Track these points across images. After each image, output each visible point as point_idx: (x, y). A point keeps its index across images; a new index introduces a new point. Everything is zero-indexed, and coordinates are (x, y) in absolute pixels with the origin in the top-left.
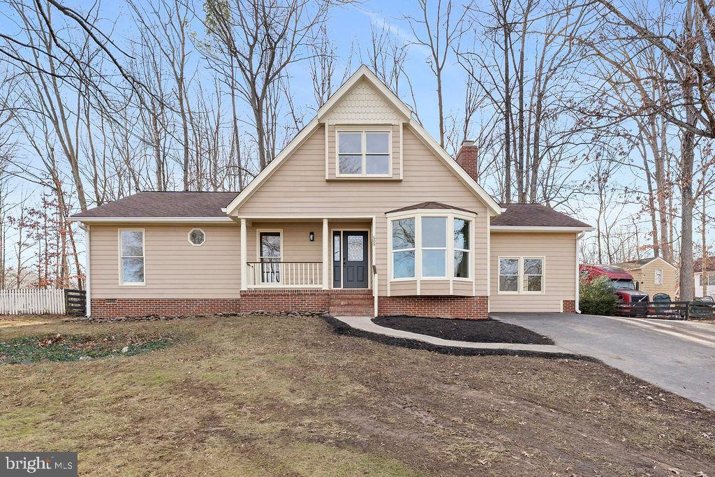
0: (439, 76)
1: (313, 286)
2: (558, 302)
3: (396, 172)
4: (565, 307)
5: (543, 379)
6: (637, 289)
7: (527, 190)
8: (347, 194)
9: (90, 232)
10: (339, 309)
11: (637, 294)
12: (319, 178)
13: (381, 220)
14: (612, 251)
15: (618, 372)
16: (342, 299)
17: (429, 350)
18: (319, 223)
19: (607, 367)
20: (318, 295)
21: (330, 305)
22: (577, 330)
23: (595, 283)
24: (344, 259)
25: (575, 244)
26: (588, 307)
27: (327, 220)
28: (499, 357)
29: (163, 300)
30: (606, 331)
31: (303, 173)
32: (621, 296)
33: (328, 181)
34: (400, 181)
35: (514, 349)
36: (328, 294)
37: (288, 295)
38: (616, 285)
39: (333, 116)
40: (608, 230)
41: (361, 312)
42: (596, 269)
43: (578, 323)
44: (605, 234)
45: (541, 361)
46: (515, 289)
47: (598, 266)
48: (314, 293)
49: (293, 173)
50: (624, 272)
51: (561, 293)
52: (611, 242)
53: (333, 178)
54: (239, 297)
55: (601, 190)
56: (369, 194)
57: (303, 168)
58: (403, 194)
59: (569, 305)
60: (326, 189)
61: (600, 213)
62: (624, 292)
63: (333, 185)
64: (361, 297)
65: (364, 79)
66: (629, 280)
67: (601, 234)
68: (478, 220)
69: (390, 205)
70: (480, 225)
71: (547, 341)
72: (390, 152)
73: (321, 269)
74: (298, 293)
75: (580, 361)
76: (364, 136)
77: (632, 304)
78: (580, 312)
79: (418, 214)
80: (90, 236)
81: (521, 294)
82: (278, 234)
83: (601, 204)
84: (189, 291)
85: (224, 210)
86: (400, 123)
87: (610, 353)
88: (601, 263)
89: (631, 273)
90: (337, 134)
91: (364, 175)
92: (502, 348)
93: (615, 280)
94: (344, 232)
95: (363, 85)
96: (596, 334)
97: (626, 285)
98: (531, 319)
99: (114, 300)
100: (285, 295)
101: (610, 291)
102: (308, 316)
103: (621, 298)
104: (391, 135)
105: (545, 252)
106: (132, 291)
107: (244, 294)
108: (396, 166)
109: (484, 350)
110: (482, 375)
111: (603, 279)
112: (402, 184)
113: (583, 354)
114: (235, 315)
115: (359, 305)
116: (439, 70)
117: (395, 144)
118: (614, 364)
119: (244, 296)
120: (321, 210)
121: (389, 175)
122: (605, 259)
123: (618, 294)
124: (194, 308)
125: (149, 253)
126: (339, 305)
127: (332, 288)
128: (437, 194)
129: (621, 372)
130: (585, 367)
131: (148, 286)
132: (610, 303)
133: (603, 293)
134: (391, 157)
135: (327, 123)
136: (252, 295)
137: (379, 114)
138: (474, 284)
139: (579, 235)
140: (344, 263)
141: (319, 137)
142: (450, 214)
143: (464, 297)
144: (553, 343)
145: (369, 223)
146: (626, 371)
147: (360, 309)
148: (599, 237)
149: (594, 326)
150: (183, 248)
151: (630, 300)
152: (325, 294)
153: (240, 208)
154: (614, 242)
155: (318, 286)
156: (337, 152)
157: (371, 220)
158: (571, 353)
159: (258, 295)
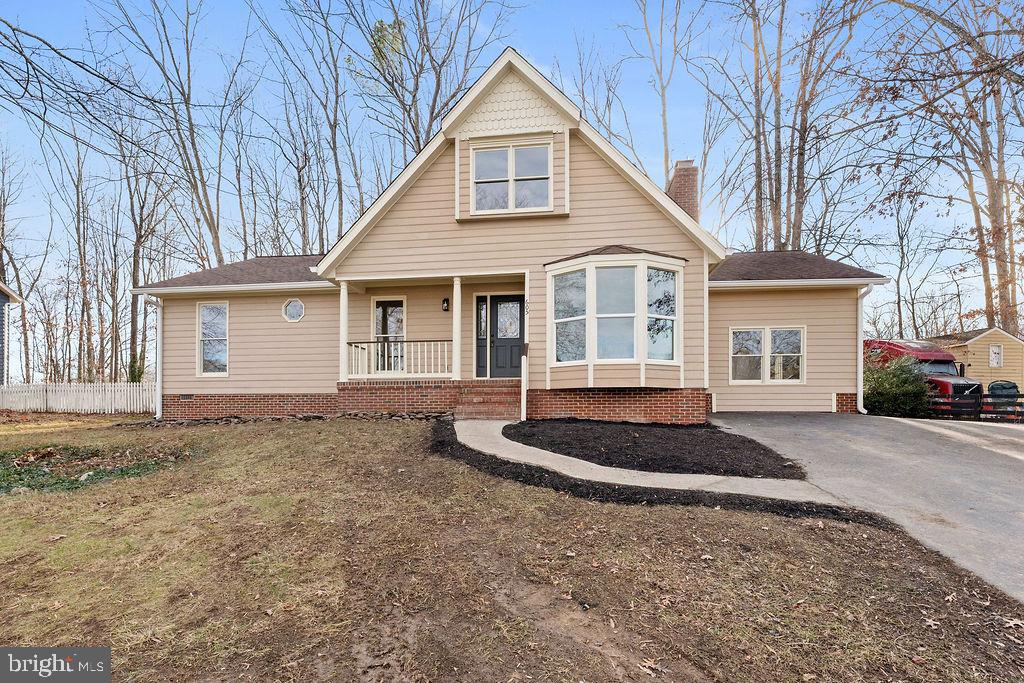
0: (663, 96)
1: (440, 375)
2: (828, 396)
3: (559, 202)
4: (840, 403)
5: (754, 578)
6: (962, 374)
7: (788, 239)
8: (488, 240)
9: (163, 309)
10: (470, 409)
11: (962, 381)
12: (446, 220)
13: (537, 276)
14: (919, 322)
15: (940, 561)
16: (478, 394)
17: (557, 489)
18: (445, 285)
19: (914, 543)
20: (445, 388)
21: (457, 403)
22: (854, 447)
23: (893, 365)
24: (492, 336)
25: (857, 305)
26: (881, 403)
27: (458, 279)
28: (681, 510)
29: (250, 395)
30: (912, 450)
31: (425, 213)
32: (935, 384)
33: (461, 222)
34: (566, 216)
35: (717, 490)
36: (458, 387)
37: (403, 389)
38: (926, 369)
39: (466, 127)
40: (913, 293)
41: (500, 414)
42: (895, 345)
43: (858, 434)
44: (908, 298)
45: (766, 522)
46: (758, 377)
47: (896, 340)
48: (439, 385)
49: (410, 214)
50: (939, 351)
51: (833, 382)
52: (917, 311)
53: (466, 216)
54: (337, 391)
55: (902, 238)
56: (520, 238)
57: (425, 206)
58: (571, 236)
59: (846, 401)
60: (458, 234)
61: (901, 270)
62: (940, 379)
63: (467, 227)
64: (505, 390)
65: (510, 68)
66: (949, 362)
67: (902, 299)
68: (690, 270)
69: (550, 252)
70: (691, 278)
71: (794, 472)
72: (550, 174)
73: (450, 351)
74: (417, 386)
75: (850, 527)
76: (511, 153)
77: (953, 397)
78: (865, 412)
79: (591, 264)
80: (163, 313)
81: (766, 384)
82: (399, 304)
83: (902, 258)
84: (282, 384)
85: (313, 269)
86: (565, 129)
87: (920, 504)
88: (902, 337)
89: (951, 352)
90: (472, 153)
91: (512, 209)
92: (695, 488)
93: (926, 361)
94: (491, 297)
95: (511, 78)
96: (891, 455)
97: (943, 368)
98: (777, 424)
99: (190, 396)
100: (398, 389)
101: (918, 379)
102: (420, 419)
103: (935, 388)
104: (551, 148)
105: (804, 321)
106: (212, 384)
107: (342, 388)
108: (560, 194)
109: (657, 491)
110: (618, 562)
111: (906, 361)
112: (571, 221)
113: (860, 504)
114: (320, 418)
115: (500, 403)
116: (663, 88)
117: (557, 160)
118: (930, 537)
119: (343, 390)
120: (450, 265)
121: (549, 208)
122: (909, 333)
123: (930, 382)
124: (289, 407)
125: (233, 333)
126: (470, 403)
127: (475, 378)
128: (624, 233)
129: (949, 561)
130: (862, 544)
131: (233, 378)
132: (918, 395)
133: (905, 381)
134: (551, 181)
135: (458, 137)
136: (353, 389)
137: (536, 119)
138: (682, 369)
139: (863, 291)
140: (491, 342)
141: (447, 159)
142: (642, 263)
143: (666, 389)
144: (802, 477)
145: (519, 281)
146: (962, 562)
147: (501, 409)
148: (899, 302)
149: (887, 439)
150: (276, 325)
151: (951, 391)
152: (455, 387)
153: (338, 265)
154: (923, 310)
155: (445, 375)
156: (473, 178)
157: (522, 276)
158: (834, 503)
159: (361, 389)
